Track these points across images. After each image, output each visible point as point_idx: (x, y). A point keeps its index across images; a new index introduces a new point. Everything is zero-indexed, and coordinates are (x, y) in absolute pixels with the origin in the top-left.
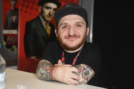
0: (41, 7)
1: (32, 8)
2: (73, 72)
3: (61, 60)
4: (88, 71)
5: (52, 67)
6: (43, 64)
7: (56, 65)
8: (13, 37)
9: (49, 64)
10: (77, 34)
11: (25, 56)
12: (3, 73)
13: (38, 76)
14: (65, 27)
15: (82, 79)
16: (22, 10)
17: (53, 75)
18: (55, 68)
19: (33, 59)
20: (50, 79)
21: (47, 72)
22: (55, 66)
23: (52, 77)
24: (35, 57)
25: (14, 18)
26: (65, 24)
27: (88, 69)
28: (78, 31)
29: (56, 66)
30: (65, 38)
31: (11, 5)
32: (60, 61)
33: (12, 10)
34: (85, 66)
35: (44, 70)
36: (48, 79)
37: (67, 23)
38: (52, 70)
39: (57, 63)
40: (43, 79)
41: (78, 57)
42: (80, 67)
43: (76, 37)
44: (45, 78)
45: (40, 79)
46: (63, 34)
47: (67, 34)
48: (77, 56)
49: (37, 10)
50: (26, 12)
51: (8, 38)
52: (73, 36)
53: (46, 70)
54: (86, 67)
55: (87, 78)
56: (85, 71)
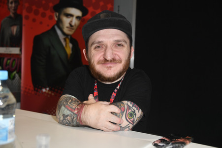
0: (57, 14)
1: (44, 15)
2: (111, 113)
3: (93, 94)
4: (135, 111)
5: (81, 105)
6: (67, 101)
7: (85, 102)
8: (12, 59)
9: (76, 100)
10: (117, 58)
11: (32, 88)
12: (12, 117)
13: (58, 120)
14: (99, 47)
15: (125, 123)
16: (27, 18)
17: (82, 118)
18: (86, 106)
19: (45, 92)
20: (77, 123)
21: (73, 113)
22: (85, 104)
23: (80, 120)
24: (48, 89)
25: (15, 29)
26: (99, 42)
27: (134, 108)
28: (118, 53)
29: (87, 104)
30: (99, 63)
31: (9, 9)
32: (91, 97)
33: (10, 17)
34: (129, 103)
35: (68, 109)
36: (75, 123)
37: (102, 42)
38: (80, 110)
39: (87, 100)
40: (67, 123)
41: (119, 90)
42: (122, 105)
43: (115, 62)
44: (70, 122)
45: (62, 123)
46: (95, 57)
47: (102, 58)
48: (117, 89)
49: (51, 18)
50: (34, 20)
51: (5, 60)
52: (111, 61)
53: (72, 110)
54: (131, 105)
55: (133, 121)
56: (130, 111)
